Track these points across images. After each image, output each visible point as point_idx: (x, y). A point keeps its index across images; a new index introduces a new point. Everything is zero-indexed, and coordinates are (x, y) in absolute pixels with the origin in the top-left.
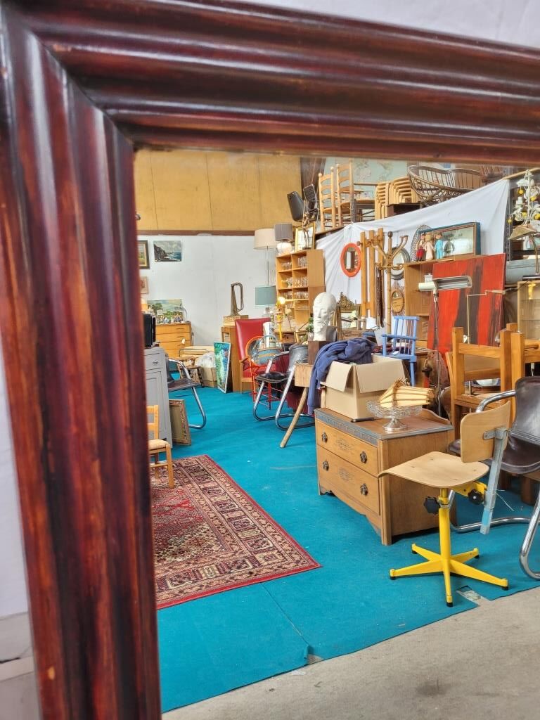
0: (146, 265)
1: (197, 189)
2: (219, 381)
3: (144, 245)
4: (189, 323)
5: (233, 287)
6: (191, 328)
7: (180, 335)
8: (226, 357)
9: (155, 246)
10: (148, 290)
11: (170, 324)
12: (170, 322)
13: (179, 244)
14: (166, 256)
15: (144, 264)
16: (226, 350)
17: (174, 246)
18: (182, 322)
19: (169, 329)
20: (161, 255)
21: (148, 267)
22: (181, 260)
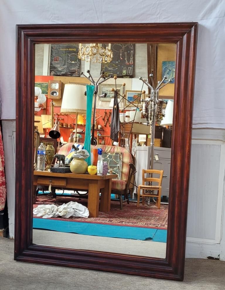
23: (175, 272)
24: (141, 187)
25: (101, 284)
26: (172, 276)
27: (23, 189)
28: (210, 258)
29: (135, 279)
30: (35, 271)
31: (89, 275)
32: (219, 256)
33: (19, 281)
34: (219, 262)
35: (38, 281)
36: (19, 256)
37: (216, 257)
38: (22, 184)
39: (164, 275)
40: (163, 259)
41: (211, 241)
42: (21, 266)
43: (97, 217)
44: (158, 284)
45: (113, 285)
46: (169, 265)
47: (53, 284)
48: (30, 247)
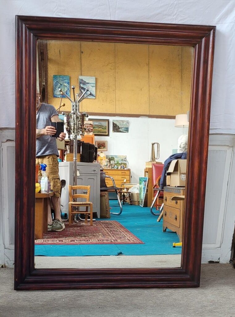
0: (107, 134)
1: (141, 89)
2: (140, 201)
3: (107, 122)
4: (129, 170)
5: (153, 144)
6: (130, 173)
7: (123, 176)
8: (145, 185)
9: (113, 123)
10: (107, 149)
11: (117, 169)
12: (118, 168)
13: (128, 122)
14: (119, 129)
15: (106, 133)
16: (145, 181)
17: (125, 123)
18: (125, 169)
19: (117, 172)
20: (116, 128)
21: (108, 135)
22: (128, 132)
23: (192, 279)
24: (71, 204)
25: (124, 301)
26: (189, 283)
27: (26, 207)
28: (211, 262)
29: (154, 291)
30: (45, 298)
31: (106, 294)
32: (219, 259)
33: (34, 312)
34: (219, 265)
35: (56, 308)
36: (20, 285)
37: (216, 261)
38: (24, 202)
39: (181, 284)
40: (179, 268)
41: (212, 246)
42: (26, 296)
43: (43, 238)
44: (178, 293)
45: (137, 301)
46: (186, 273)
47: (74, 309)
48: (33, 272)
